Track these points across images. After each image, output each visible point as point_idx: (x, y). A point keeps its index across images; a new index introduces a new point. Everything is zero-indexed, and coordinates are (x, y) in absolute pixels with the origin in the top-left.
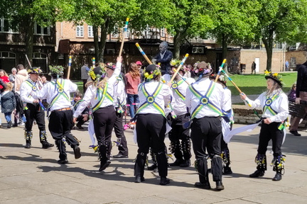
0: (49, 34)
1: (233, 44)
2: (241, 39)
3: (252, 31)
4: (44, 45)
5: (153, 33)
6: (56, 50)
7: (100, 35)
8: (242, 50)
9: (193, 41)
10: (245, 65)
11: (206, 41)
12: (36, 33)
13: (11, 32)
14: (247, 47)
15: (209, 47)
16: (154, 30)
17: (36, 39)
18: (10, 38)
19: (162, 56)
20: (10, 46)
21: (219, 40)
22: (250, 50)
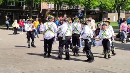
0: (38, 7)
1: (106, 11)
2: (108, 10)
3: (113, 6)
4: (36, 11)
5: (76, 7)
6: (41, 12)
7: (57, 7)
8: (109, 13)
9: (91, 10)
10: (110, 19)
11: (95, 10)
12: (33, 7)
13: (24, 6)
14: (111, 12)
15: (97, 12)
16: (77, 6)
17: (33, 9)
18: (24, 8)
19: (79, 15)
20: (24, 11)
21: (100, 9)
22: (112, 13)
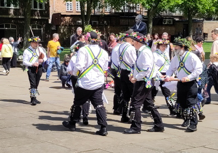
0: (44, 8)
1: (198, 17)
2: (203, 13)
3: (213, 6)
4: (40, 18)
5: (130, 8)
6: (50, 22)
7: (86, 9)
8: (205, 21)
9: (164, 14)
10: (207, 34)
11: (174, 14)
12: (33, 8)
13: (12, 7)
14: (209, 19)
15: (177, 19)
16: (131, 5)
17: (33, 13)
18: (12, 12)
19: (138, 27)
20: (12, 19)
21: (185, 13)
22: (212, 21)
